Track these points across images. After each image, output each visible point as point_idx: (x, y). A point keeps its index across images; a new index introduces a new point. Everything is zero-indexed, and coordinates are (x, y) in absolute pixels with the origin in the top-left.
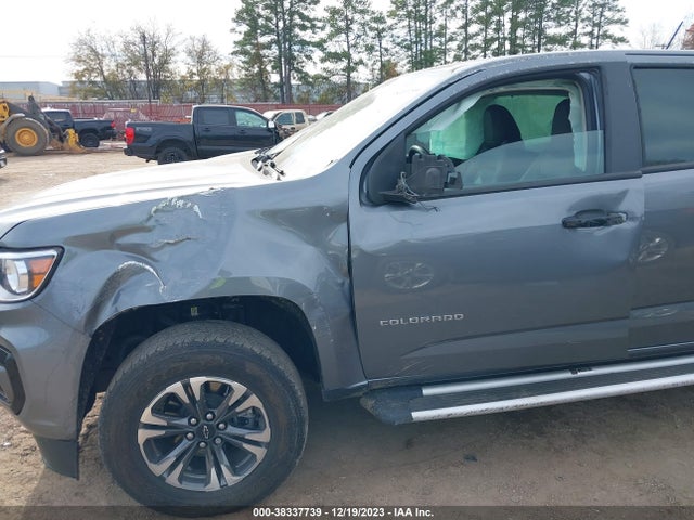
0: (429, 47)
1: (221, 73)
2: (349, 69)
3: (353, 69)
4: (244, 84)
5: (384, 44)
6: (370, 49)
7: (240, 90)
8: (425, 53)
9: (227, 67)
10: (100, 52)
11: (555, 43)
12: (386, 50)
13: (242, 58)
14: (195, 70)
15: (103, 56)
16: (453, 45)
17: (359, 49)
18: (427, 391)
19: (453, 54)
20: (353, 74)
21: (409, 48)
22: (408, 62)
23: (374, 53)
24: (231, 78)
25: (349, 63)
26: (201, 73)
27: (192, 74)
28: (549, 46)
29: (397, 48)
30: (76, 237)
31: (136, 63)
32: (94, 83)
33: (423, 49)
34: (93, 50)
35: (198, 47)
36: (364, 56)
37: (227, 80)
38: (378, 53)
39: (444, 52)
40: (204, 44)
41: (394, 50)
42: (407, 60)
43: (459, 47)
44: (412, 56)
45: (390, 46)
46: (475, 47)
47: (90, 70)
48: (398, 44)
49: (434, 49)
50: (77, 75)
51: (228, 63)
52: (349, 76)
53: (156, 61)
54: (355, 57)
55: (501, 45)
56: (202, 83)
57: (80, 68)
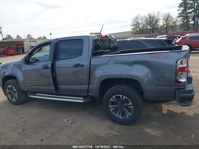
1: (174, 23)
4: (181, 26)
7: (180, 28)
9: (175, 22)
10: (139, 22)
13: (181, 18)
14: (165, 24)
15: (140, 23)
24: (176, 24)
26: (167, 24)
27: (164, 25)
31: (148, 24)
32: (137, 31)
34: (137, 22)
35: (167, 16)
37: (175, 25)
40: (169, 16)
47: (136, 28)
50: (133, 29)
51: (176, 20)
53: (154, 23)
56: (167, 27)
57: (134, 27)
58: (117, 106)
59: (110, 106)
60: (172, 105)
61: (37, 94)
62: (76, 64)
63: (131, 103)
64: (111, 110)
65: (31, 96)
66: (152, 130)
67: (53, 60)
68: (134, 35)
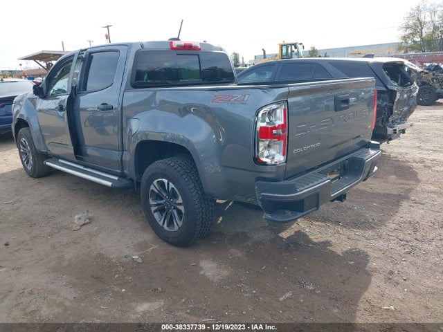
10: (423, 20)
15: (425, 23)
34: (419, 20)
47: (413, 34)
57: (407, 33)
58: (162, 202)
59: (152, 202)
60: (321, 224)
61: (60, 160)
62: (103, 104)
63: (180, 200)
64: (153, 209)
65: (47, 163)
66: (216, 265)
67: (72, 93)
68: (406, 52)
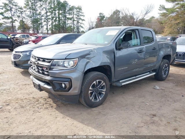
0: (37, 18)
2: (12, 22)
3: (14, 22)
5: (23, 15)
6: (19, 17)
8: (36, 19)
11: (69, 19)
12: (24, 17)
16: (43, 18)
17: (15, 16)
18: (120, 81)
19: (43, 20)
20: (14, 24)
21: (31, 17)
22: (31, 21)
23: (20, 18)
25: (12, 20)
28: (67, 20)
29: (27, 17)
30: (80, 56)
33: (35, 18)
36: (17, 19)
38: (21, 18)
39: (41, 19)
41: (26, 18)
42: (30, 21)
43: (45, 19)
44: (32, 20)
45: (25, 16)
46: (49, 19)
48: (27, 16)
49: (38, 18)
52: (12, 24)
54: (14, 19)
55: (56, 19)
